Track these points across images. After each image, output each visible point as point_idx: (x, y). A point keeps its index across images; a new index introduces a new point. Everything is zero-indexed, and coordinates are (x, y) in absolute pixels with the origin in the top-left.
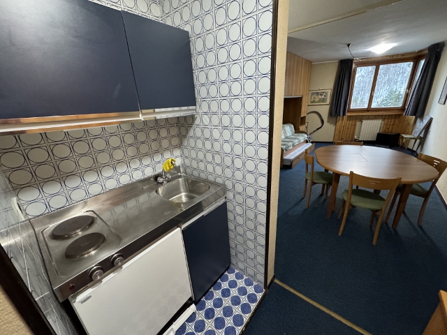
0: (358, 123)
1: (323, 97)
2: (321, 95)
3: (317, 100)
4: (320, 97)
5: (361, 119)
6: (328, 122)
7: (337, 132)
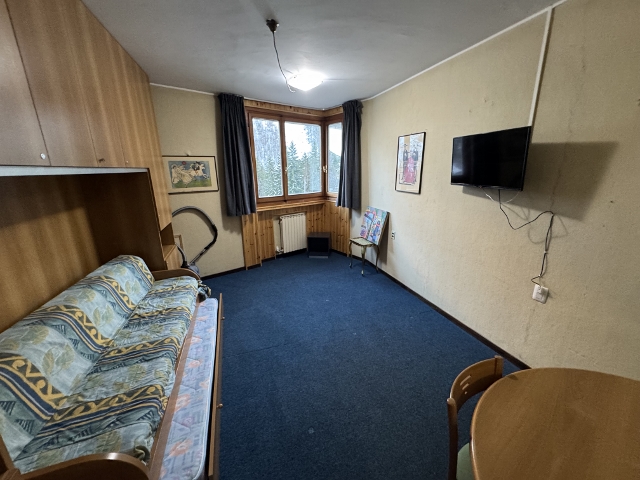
0: (275, 223)
1: (200, 173)
2: (193, 168)
3: (187, 180)
4: (193, 173)
5: (278, 215)
6: (226, 227)
7: (247, 246)
